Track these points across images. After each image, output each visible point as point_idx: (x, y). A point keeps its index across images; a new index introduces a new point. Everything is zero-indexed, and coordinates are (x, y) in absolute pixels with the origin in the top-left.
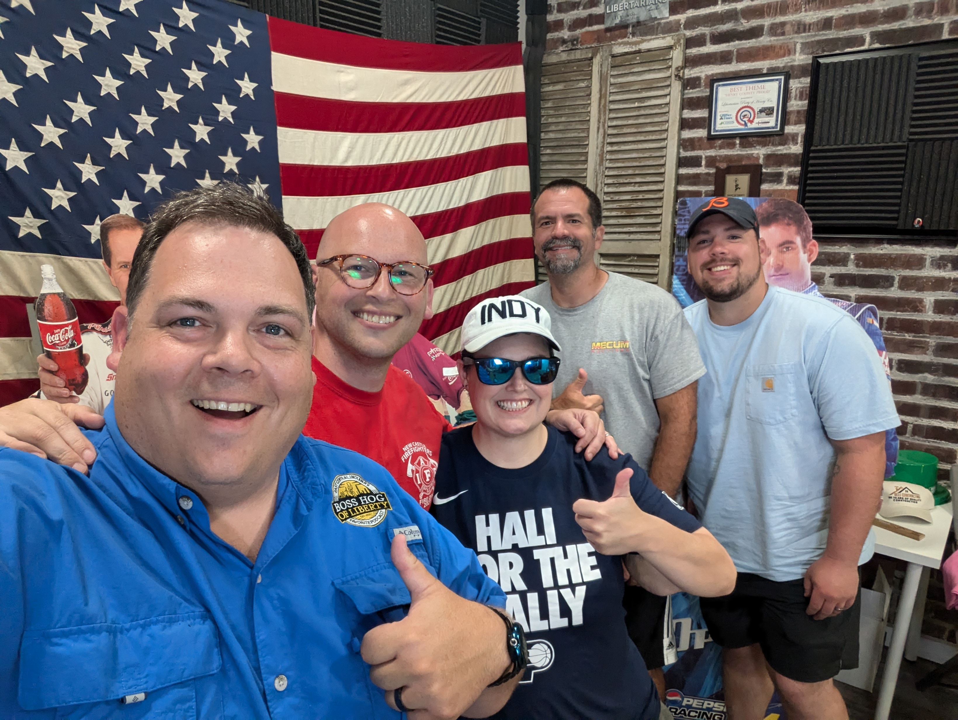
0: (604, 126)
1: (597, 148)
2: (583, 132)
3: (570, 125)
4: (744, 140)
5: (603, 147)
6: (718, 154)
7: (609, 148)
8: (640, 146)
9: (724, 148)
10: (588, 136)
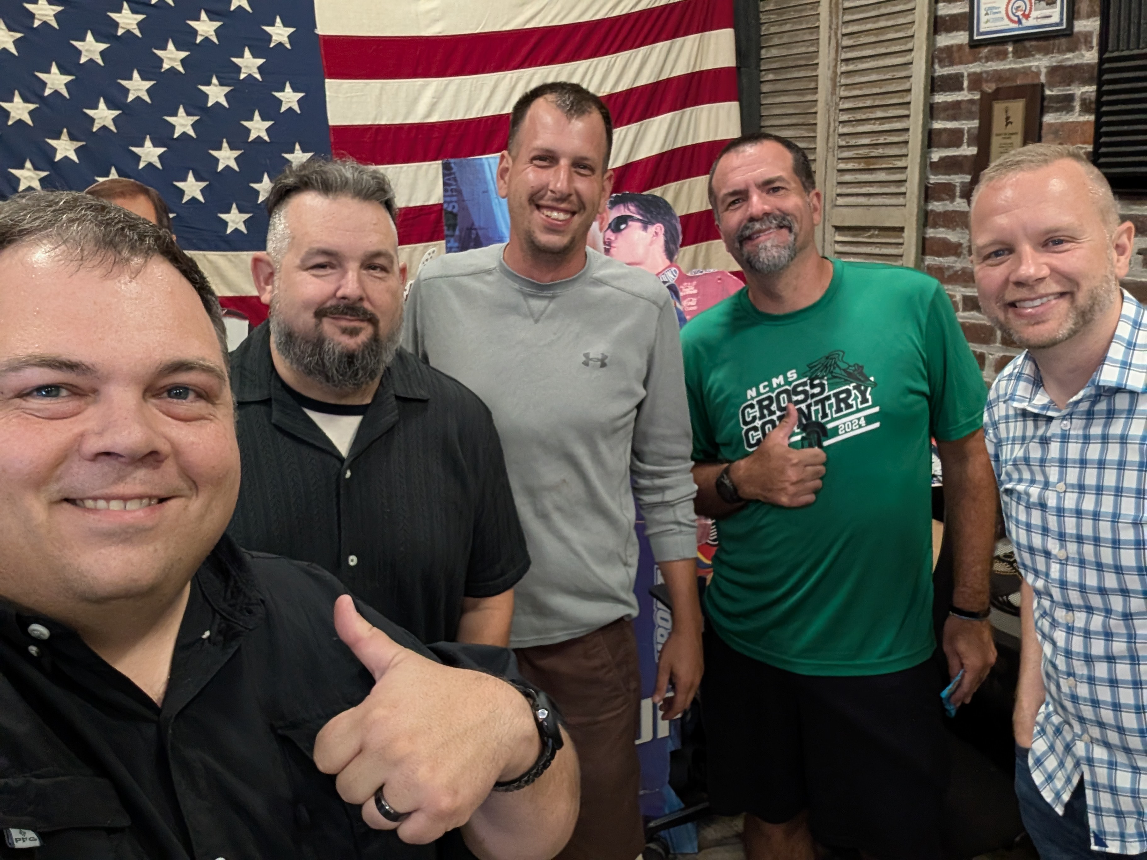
0: (836, 34)
1: (829, 68)
2: (812, 45)
3: (797, 35)
4: (1019, 46)
5: (836, 66)
6: (985, 69)
7: (844, 68)
8: (881, 63)
9: (992, 60)
10: (818, 52)
